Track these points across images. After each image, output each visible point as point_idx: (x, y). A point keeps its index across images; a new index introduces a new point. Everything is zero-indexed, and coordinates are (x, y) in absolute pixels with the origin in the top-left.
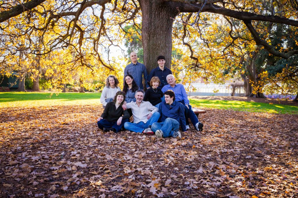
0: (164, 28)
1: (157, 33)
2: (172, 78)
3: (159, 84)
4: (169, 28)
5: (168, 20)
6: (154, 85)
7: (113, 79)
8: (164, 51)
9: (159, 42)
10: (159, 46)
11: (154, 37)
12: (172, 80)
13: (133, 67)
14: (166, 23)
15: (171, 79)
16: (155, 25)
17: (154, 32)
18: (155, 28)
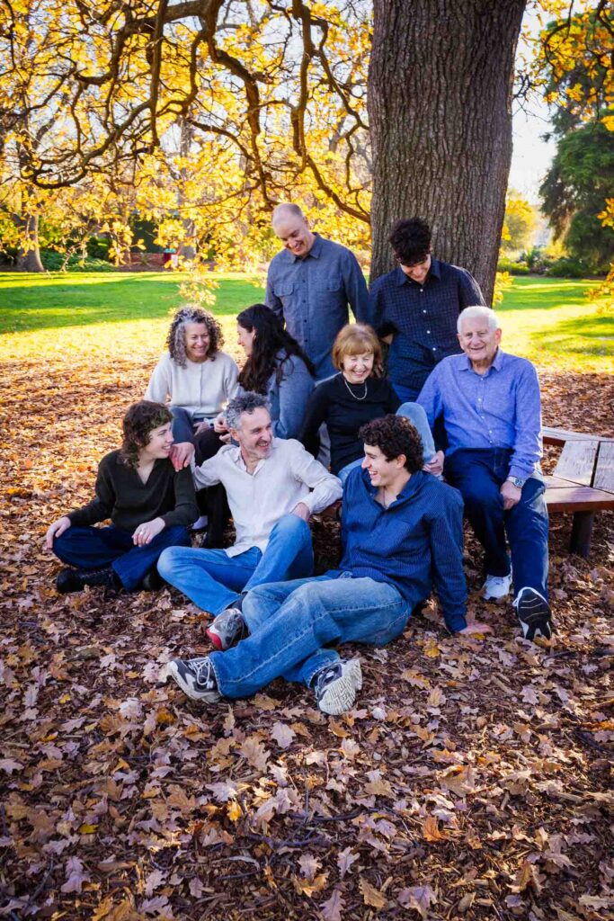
0: (459, 57)
1: (424, 89)
2: (483, 328)
3: (375, 363)
4: (484, 59)
5: (479, 15)
6: (352, 370)
7: (205, 331)
8: (455, 179)
9: (432, 135)
10: (431, 154)
11: (405, 110)
12: (486, 338)
13: (298, 267)
14: (470, 32)
15: (480, 334)
16: (413, 47)
17: (408, 80)
18: (412, 64)
